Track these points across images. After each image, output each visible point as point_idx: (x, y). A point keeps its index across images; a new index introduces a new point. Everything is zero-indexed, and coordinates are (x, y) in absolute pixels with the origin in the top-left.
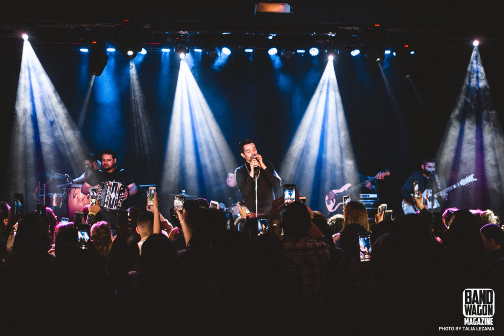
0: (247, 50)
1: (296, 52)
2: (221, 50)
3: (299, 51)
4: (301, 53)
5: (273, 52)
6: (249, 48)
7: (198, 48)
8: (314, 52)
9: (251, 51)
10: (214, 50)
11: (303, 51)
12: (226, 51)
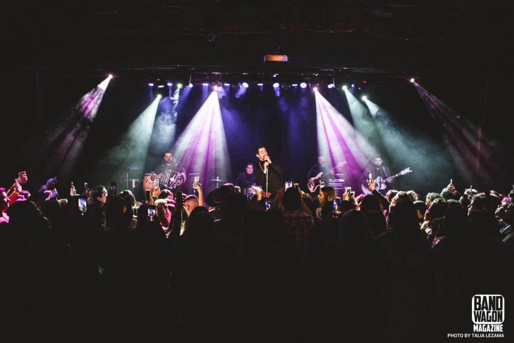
0: (259, 85)
1: (292, 86)
2: (242, 84)
3: (293, 85)
4: (295, 86)
5: (276, 85)
6: (260, 83)
7: (227, 83)
8: (303, 85)
9: (261, 85)
10: (237, 84)
11: (296, 85)
12: (245, 85)
